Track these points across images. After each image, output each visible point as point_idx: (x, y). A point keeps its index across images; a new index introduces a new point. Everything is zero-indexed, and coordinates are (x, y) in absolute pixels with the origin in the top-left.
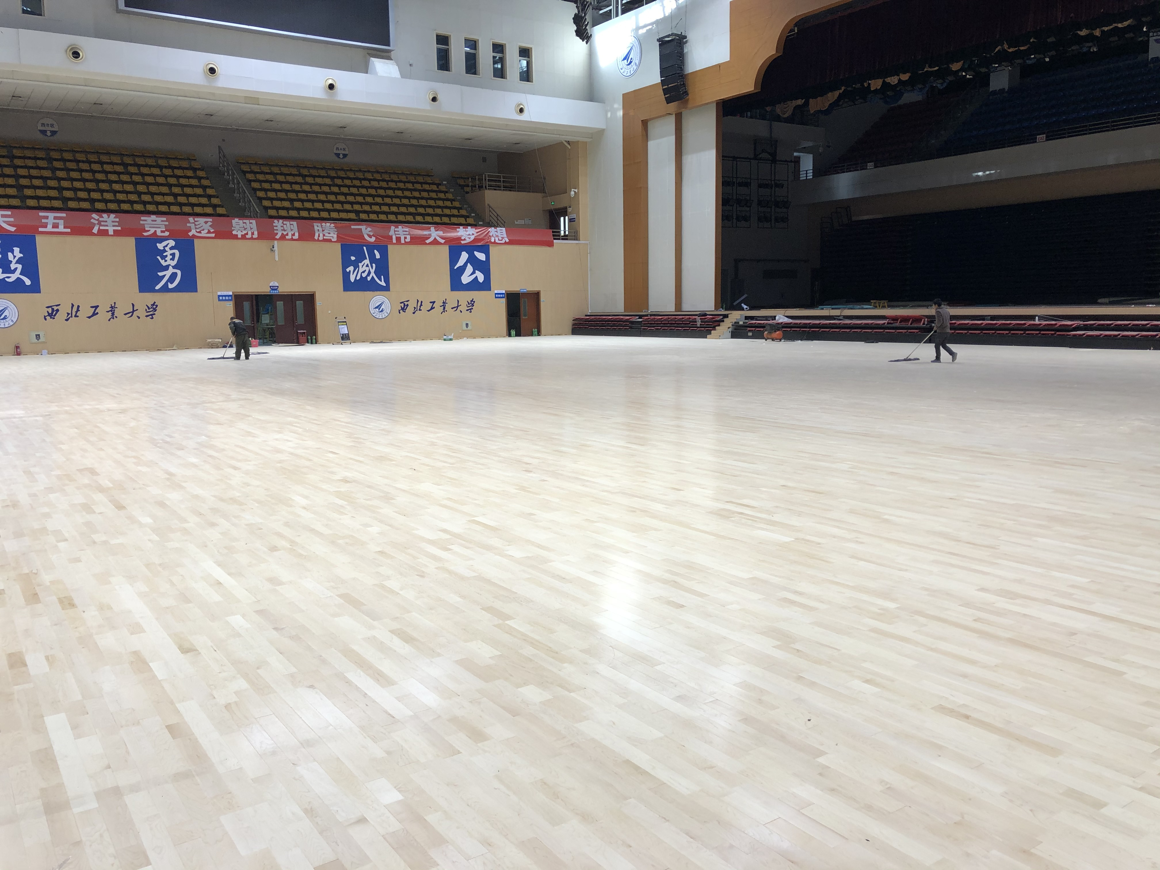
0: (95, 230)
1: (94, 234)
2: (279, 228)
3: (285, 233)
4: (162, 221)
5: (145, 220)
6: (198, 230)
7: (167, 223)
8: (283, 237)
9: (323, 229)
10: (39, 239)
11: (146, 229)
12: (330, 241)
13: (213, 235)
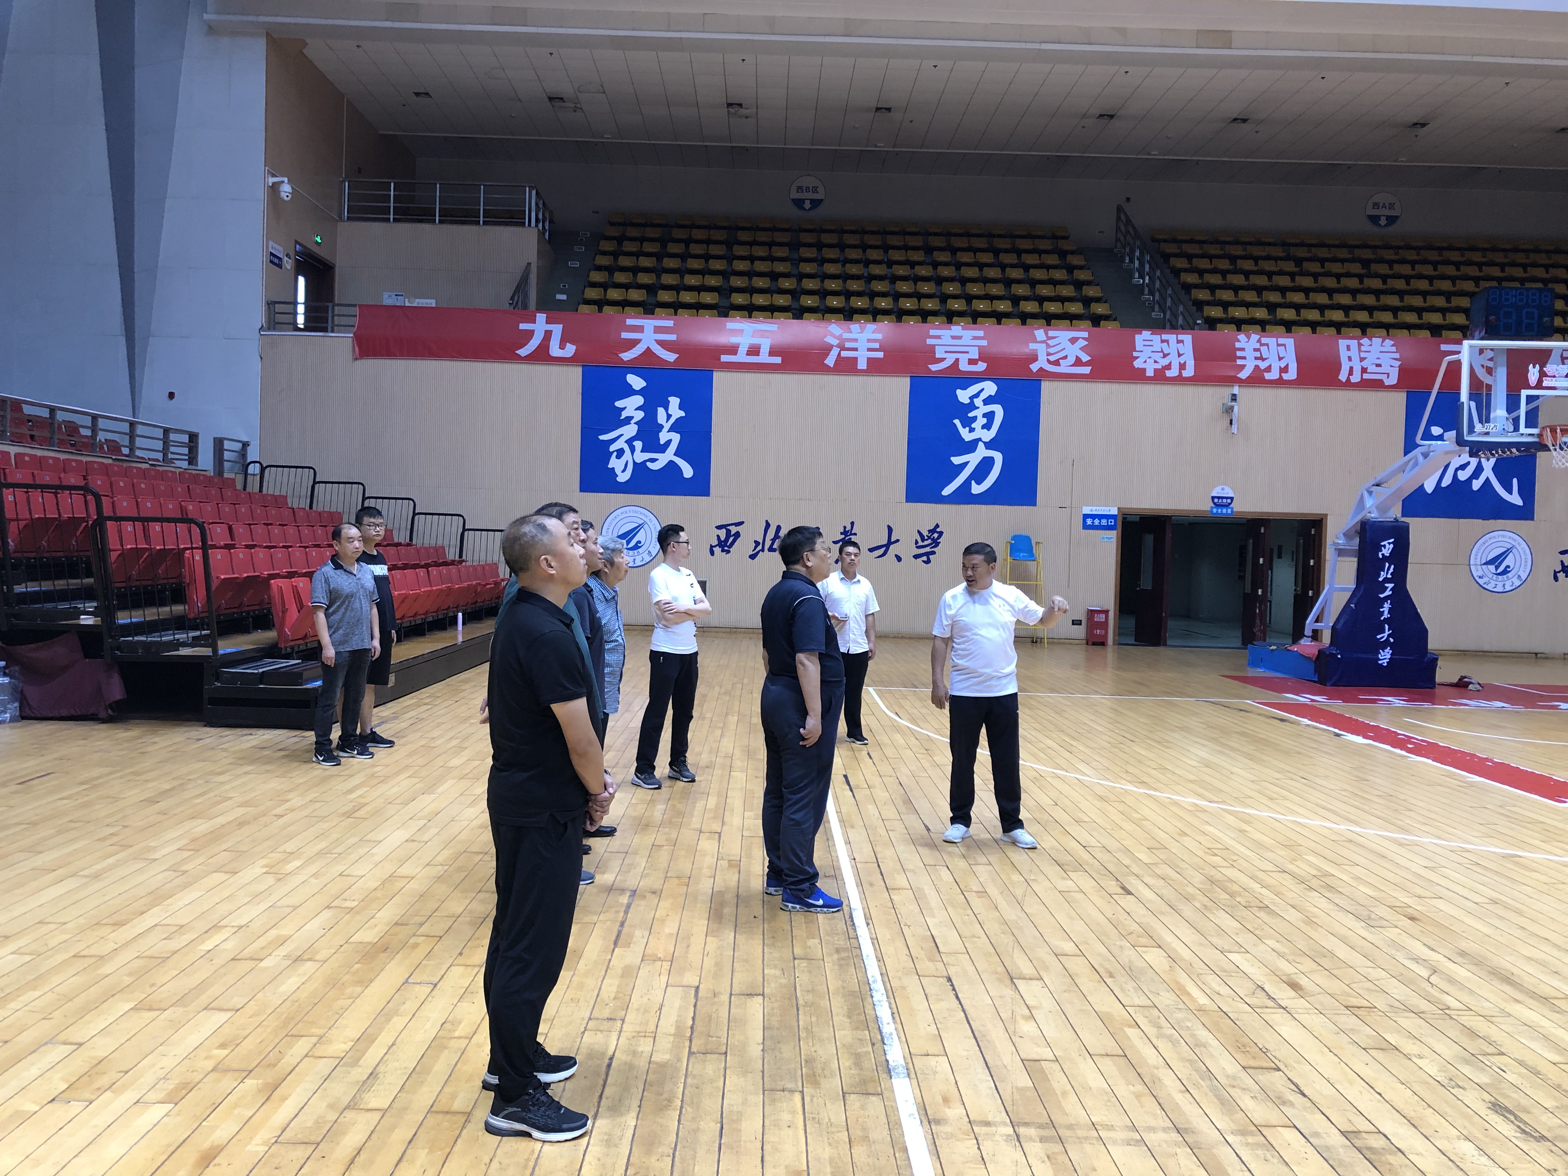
0: (830, 361)
2: (1250, 354)
3: (1263, 365)
4: (975, 338)
5: (939, 337)
6: (1052, 358)
7: (984, 343)
8: (1257, 379)
9: (1363, 355)
10: (720, 379)
11: (937, 356)
12: (1377, 385)
13: (1087, 370)
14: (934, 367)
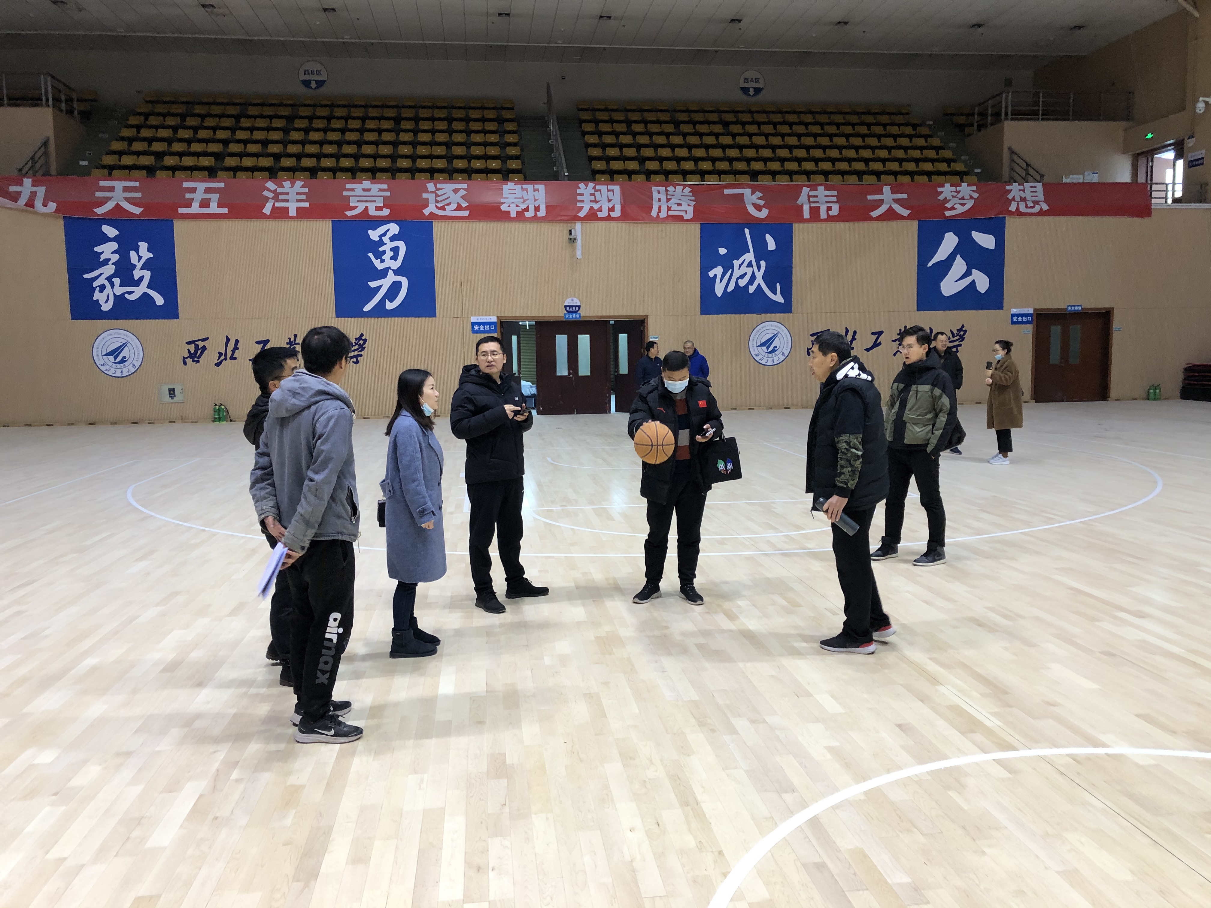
0: (267, 210)
1: (265, 217)
2: (587, 198)
3: (596, 206)
4: (381, 190)
5: (353, 190)
6: (439, 205)
7: (388, 194)
8: (592, 216)
9: (669, 197)
10: (179, 226)
11: (351, 205)
12: (679, 219)
13: (466, 213)
14: (349, 213)
